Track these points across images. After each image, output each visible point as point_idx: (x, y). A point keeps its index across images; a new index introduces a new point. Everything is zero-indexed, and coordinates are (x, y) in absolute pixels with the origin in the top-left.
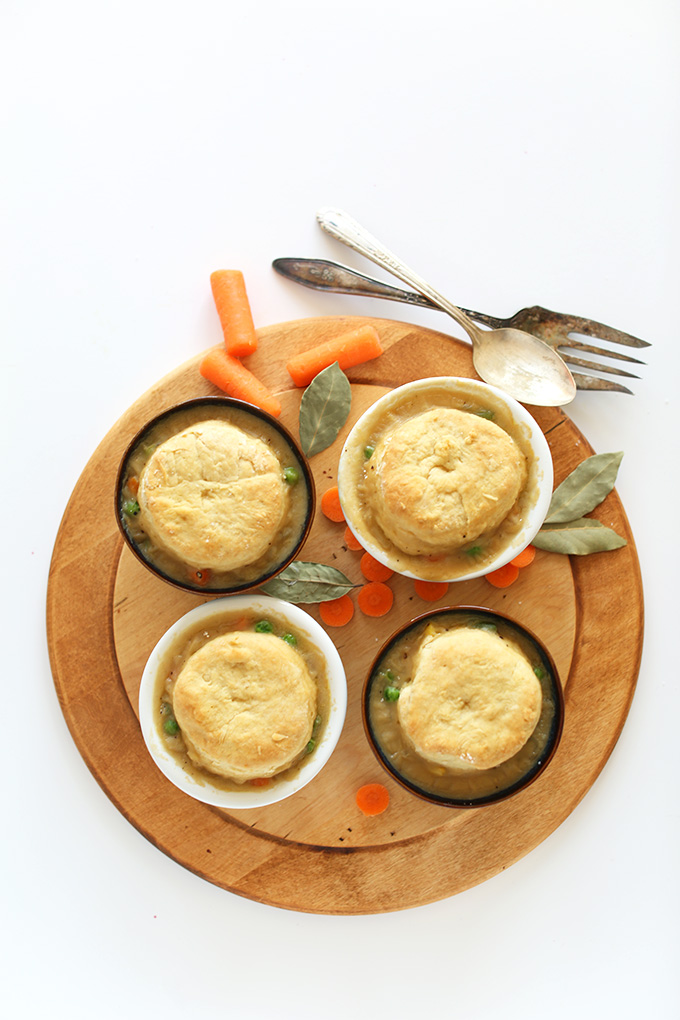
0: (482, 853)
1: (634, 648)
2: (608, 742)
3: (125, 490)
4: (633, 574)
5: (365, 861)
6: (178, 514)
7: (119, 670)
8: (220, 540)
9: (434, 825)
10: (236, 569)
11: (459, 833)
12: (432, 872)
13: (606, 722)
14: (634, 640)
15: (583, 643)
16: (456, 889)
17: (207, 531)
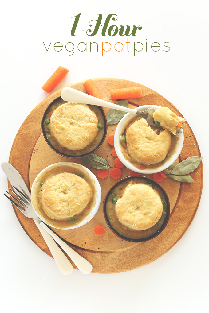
0: (125, 263)
1: (192, 214)
2: (175, 241)
3: (47, 116)
4: (199, 191)
5: (87, 254)
6: (61, 127)
7: (29, 171)
8: (71, 140)
9: (112, 250)
10: (74, 150)
11: (119, 255)
12: (107, 264)
13: (176, 234)
14: (193, 211)
15: (177, 207)
16: (113, 272)
17: (69, 135)
